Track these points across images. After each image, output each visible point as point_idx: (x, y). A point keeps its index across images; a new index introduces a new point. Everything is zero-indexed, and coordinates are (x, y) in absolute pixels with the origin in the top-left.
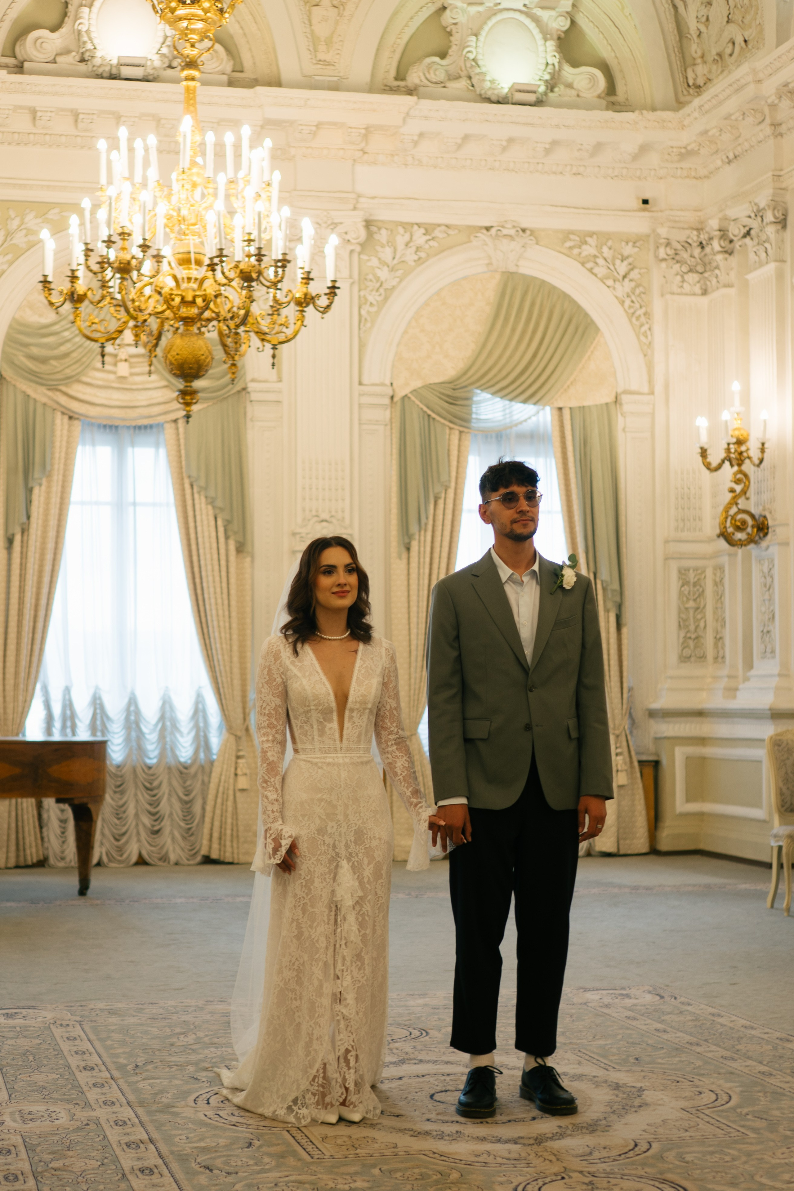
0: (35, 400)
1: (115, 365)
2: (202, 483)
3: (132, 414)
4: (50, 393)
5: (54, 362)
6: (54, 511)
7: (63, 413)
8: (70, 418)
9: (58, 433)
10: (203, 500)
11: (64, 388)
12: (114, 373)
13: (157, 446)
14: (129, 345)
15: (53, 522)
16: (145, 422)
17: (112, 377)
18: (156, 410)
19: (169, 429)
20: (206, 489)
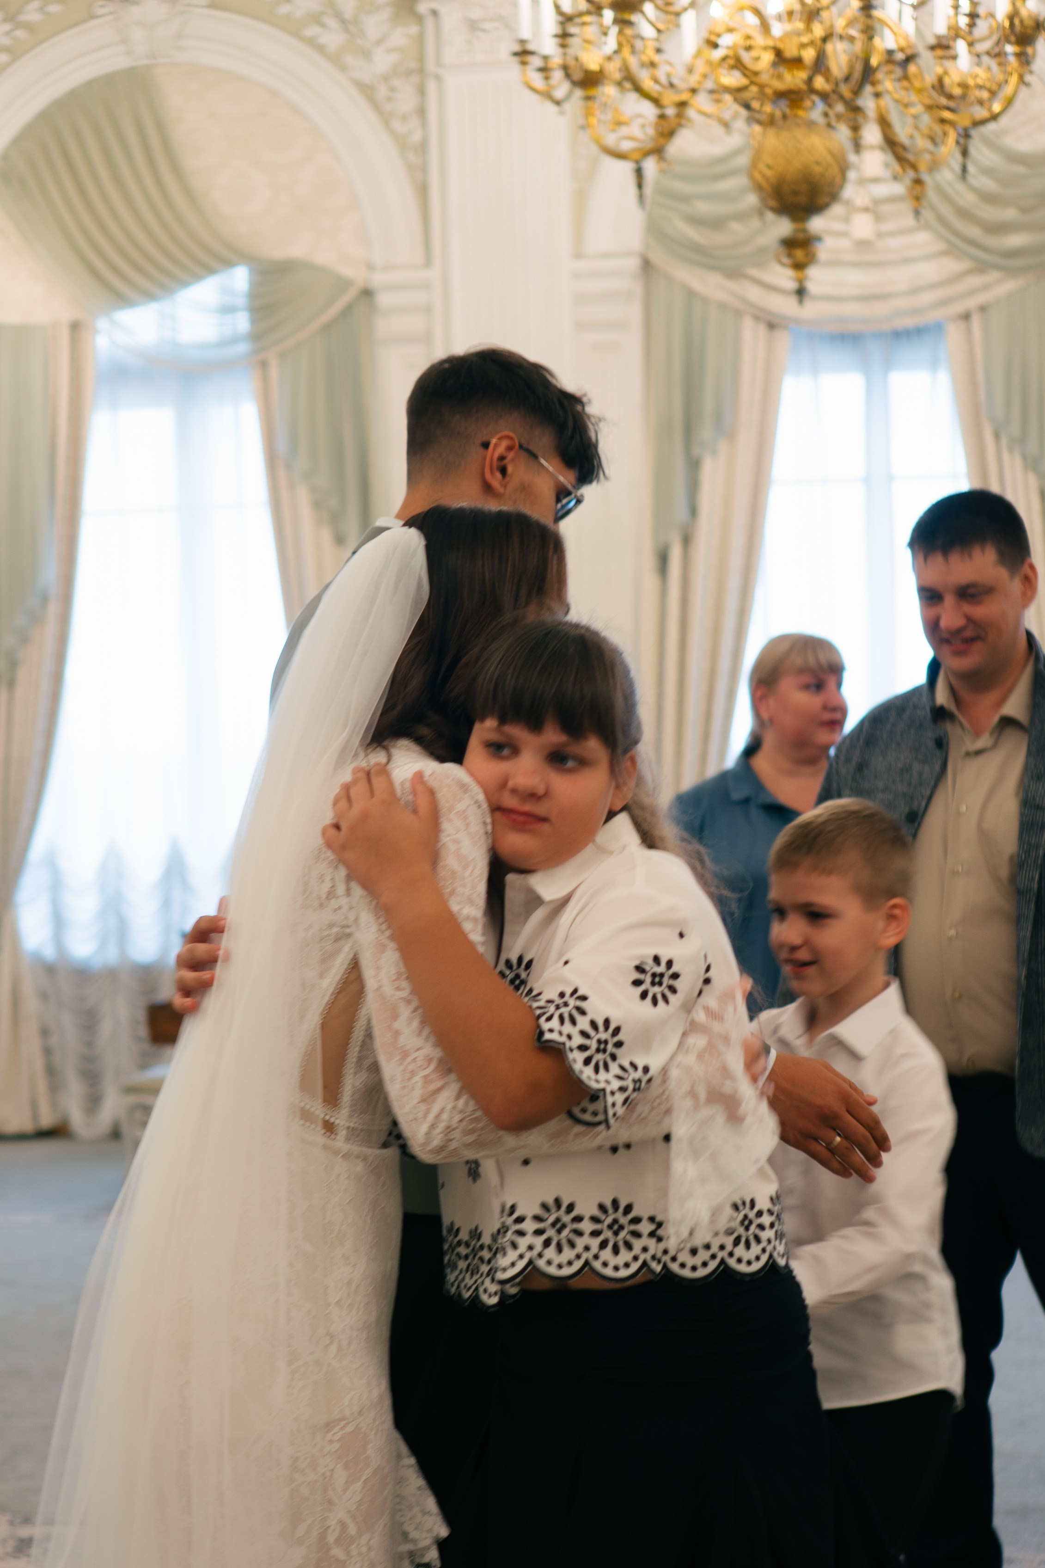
0: (705, 300)
1: (847, 220)
2: (1015, 429)
3: (880, 309)
4: (730, 284)
5: (735, 226)
6: (742, 499)
7: (757, 319)
8: (772, 326)
9: (747, 354)
10: (1018, 461)
11: (753, 272)
12: (845, 234)
13: (934, 365)
14: (875, 180)
15: (740, 520)
16: (908, 322)
17: (844, 243)
18: (926, 298)
19: (954, 334)
20: (1022, 440)
